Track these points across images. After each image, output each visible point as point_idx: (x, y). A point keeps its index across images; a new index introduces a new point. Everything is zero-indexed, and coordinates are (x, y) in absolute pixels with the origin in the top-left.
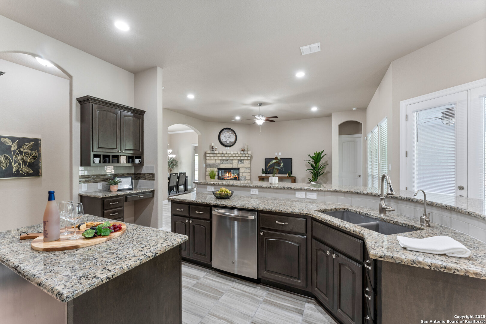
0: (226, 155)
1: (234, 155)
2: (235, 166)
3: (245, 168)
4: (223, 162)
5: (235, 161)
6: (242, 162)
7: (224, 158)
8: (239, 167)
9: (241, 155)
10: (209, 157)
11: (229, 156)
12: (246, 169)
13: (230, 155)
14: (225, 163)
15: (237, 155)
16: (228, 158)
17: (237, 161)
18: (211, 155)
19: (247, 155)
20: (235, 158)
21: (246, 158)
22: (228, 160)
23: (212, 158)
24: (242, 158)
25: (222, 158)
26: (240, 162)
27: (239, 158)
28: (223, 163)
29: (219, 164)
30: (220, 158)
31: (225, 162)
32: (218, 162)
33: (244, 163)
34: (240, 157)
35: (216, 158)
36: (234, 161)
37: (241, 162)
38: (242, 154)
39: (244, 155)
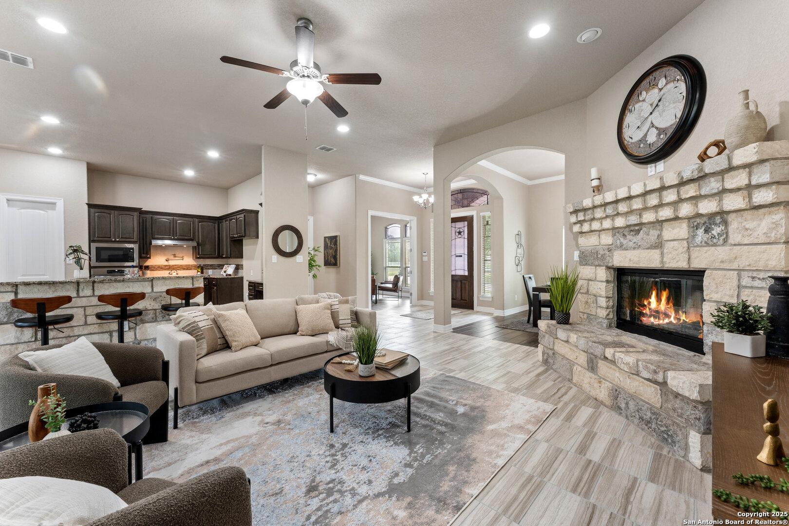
0: (622, 208)
1: (653, 200)
2: (676, 260)
3: (740, 271)
4: (622, 239)
5: (676, 231)
6: (716, 231)
7: (620, 222)
8: (696, 265)
9: (690, 191)
10: (579, 225)
11: (635, 207)
12: (746, 281)
13: (637, 204)
14: (631, 244)
15: (670, 196)
16: (633, 219)
17: (682, 230)
18: (581, 217)
19: (738, 179)
20: (666, 213)
21: (732, 202)
22: (638, 231)
23: (586, 227)
24: (707, 207)
25: (613, 220)
26: (700, 232)
27: (686, 210)
28: (621, 247)
29: (610, 250)
30: (607, 224)
31: (631, 240)
32: (607, 239)
33: (735, 237)
34: (695, 199)
35: (596, 225)
36: (669, 232)
37: (707, 231)
38: (692, 181)
39: (713, 185)
